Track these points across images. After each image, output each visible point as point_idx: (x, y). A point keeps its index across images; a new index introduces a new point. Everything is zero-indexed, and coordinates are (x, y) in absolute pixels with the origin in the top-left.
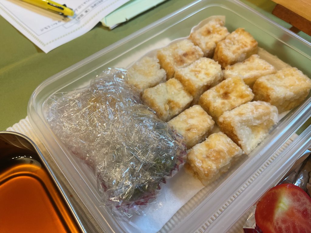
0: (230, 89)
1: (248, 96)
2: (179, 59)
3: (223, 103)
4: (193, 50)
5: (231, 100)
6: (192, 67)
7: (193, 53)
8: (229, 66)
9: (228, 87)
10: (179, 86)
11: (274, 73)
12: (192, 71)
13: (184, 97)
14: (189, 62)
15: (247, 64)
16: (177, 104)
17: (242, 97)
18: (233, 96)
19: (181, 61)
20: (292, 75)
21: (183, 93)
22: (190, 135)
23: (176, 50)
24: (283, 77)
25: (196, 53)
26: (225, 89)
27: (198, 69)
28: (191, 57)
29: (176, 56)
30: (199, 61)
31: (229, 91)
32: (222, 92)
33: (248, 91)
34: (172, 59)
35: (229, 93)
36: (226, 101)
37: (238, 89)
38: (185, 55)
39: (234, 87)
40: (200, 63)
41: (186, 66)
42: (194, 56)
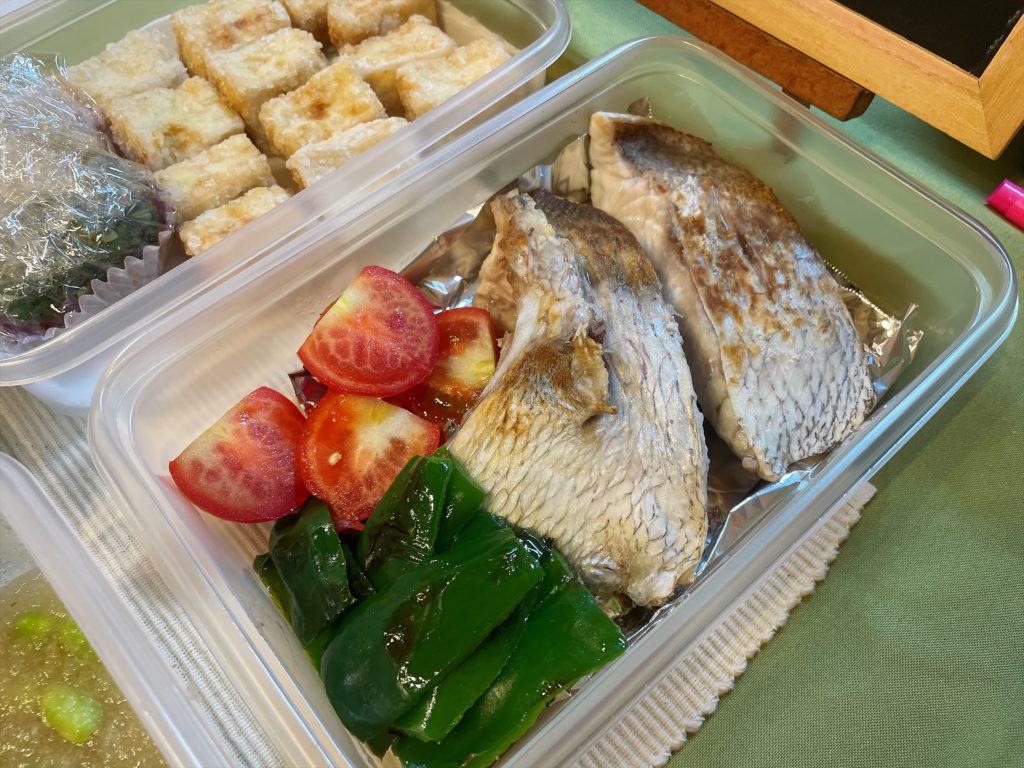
0: (329, 95)
1: (366, 107)
2: (219, 33)
3: (304, 128)
4: (262, 11)
5: (327, 122)
6: (250, 50)
7: (259, 18)
8: (348, 47)
9: (323, 90)
10: (208, 93)
11: (448, 55)
12: (249, 59)
13: (215, 120)
14: (248, 39)
15: (394, 39)
16: (194, 136)
17: (354, 111)
18: (334, 113)
19: (226, 39)
20: (485, 56)
21: (216, 110)
22: (199, 193)
23: (218, 14)
24: (463, 61)
25: (267, 18)
26: (316, 96)
27: (263, 56)
28: (252, 28)
29: (215, 27)
30: (271, 37)
31: (325, 101)
32: (307, 102)
33: (369, 98)
34: (202, 33)
35: (328, 105)
36: (313, 123)
37: (346, 94)
38: (241, 24)
39: (337, 90)
40: (273, 41)
41: (238, 49)
42: (261, 25)
